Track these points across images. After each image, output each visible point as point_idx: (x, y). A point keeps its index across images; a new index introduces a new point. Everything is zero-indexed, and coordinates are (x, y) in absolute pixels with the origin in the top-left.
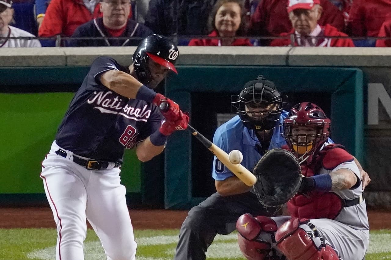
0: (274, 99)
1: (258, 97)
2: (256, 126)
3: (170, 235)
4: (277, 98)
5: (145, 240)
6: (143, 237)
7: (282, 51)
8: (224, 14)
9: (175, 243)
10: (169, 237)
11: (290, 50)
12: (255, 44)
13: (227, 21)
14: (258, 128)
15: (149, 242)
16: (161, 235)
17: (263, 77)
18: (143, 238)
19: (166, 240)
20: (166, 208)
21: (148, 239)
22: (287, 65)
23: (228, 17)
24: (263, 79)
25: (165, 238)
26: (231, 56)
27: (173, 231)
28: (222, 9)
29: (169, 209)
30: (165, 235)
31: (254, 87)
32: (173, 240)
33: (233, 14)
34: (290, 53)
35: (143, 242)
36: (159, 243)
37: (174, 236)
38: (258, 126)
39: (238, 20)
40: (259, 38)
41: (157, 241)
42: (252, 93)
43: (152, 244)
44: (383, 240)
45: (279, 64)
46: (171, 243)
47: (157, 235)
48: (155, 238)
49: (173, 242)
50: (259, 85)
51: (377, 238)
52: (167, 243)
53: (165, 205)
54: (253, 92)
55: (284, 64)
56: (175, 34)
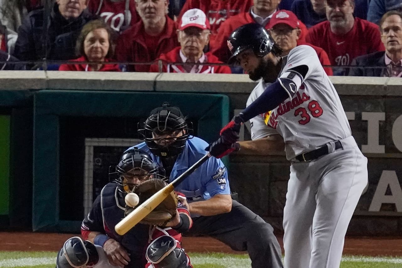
0: (179, 126)
1: (162, 124)
2: (162, 153)
3: (37, 258)
4: (182, 125)
5: (13, 261)
6: (10, 258)
7: (150, 76)
8: (93, 40)
9: (42, 265)
10: (36, 259)
11: (158, 76)
12: (123, 69)
13: (97, 48)
14: (164, 155)
15: (17, 264)
16: (29, 257)
17: (168, 104)
18: (11, 260)
19: (33, 262)
20: (34, 230)
21: (15, 260)
22: (155, 91)
23: (97, 44)
24: (168, 106)
25: (32, 260)
26: (99, 81)
27: (41, 253)
28: (90, 35)
29: (36, 232)
30: (32, 257)
31: (159, 115)
32: (40, 262)
33: (102, 41)
34: (158, 79)
35: (11, 264)
36: (27, 265)
37: (42, 258)
38: (164, 153)
39: (106, 46)
40: (127, 64)
41: (24, 263)
42: (156, 121)
43: (19, 265)
44: (248, 264)
45: (147, 90)
46: (38, 265)
47: (24, 257)
48: (22, 260)
49: (40, 263)
50: (163, 113)
51: (242, 262)
52: (34, 265)
53: (33, 228)
54: (157, 119)
55: (152, 89)
56: (44, 59)
